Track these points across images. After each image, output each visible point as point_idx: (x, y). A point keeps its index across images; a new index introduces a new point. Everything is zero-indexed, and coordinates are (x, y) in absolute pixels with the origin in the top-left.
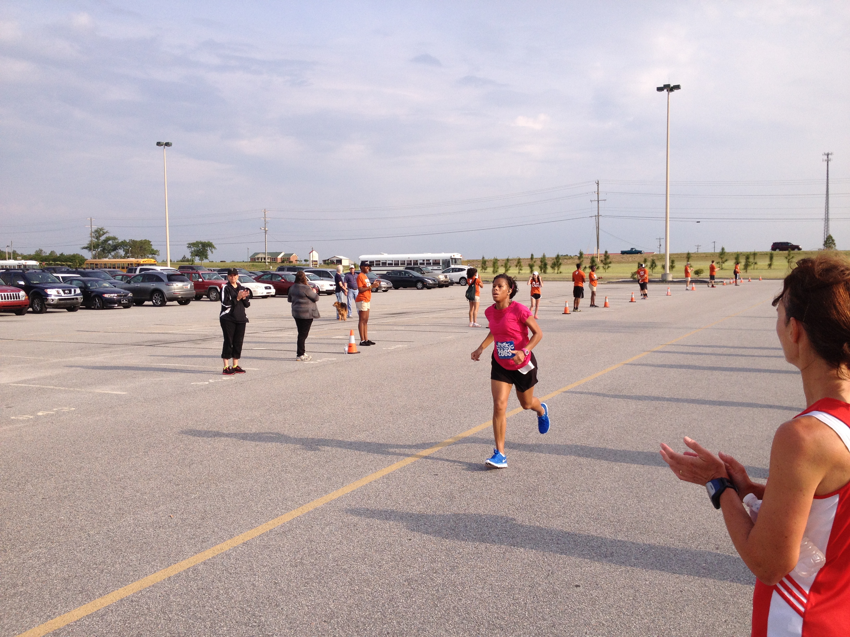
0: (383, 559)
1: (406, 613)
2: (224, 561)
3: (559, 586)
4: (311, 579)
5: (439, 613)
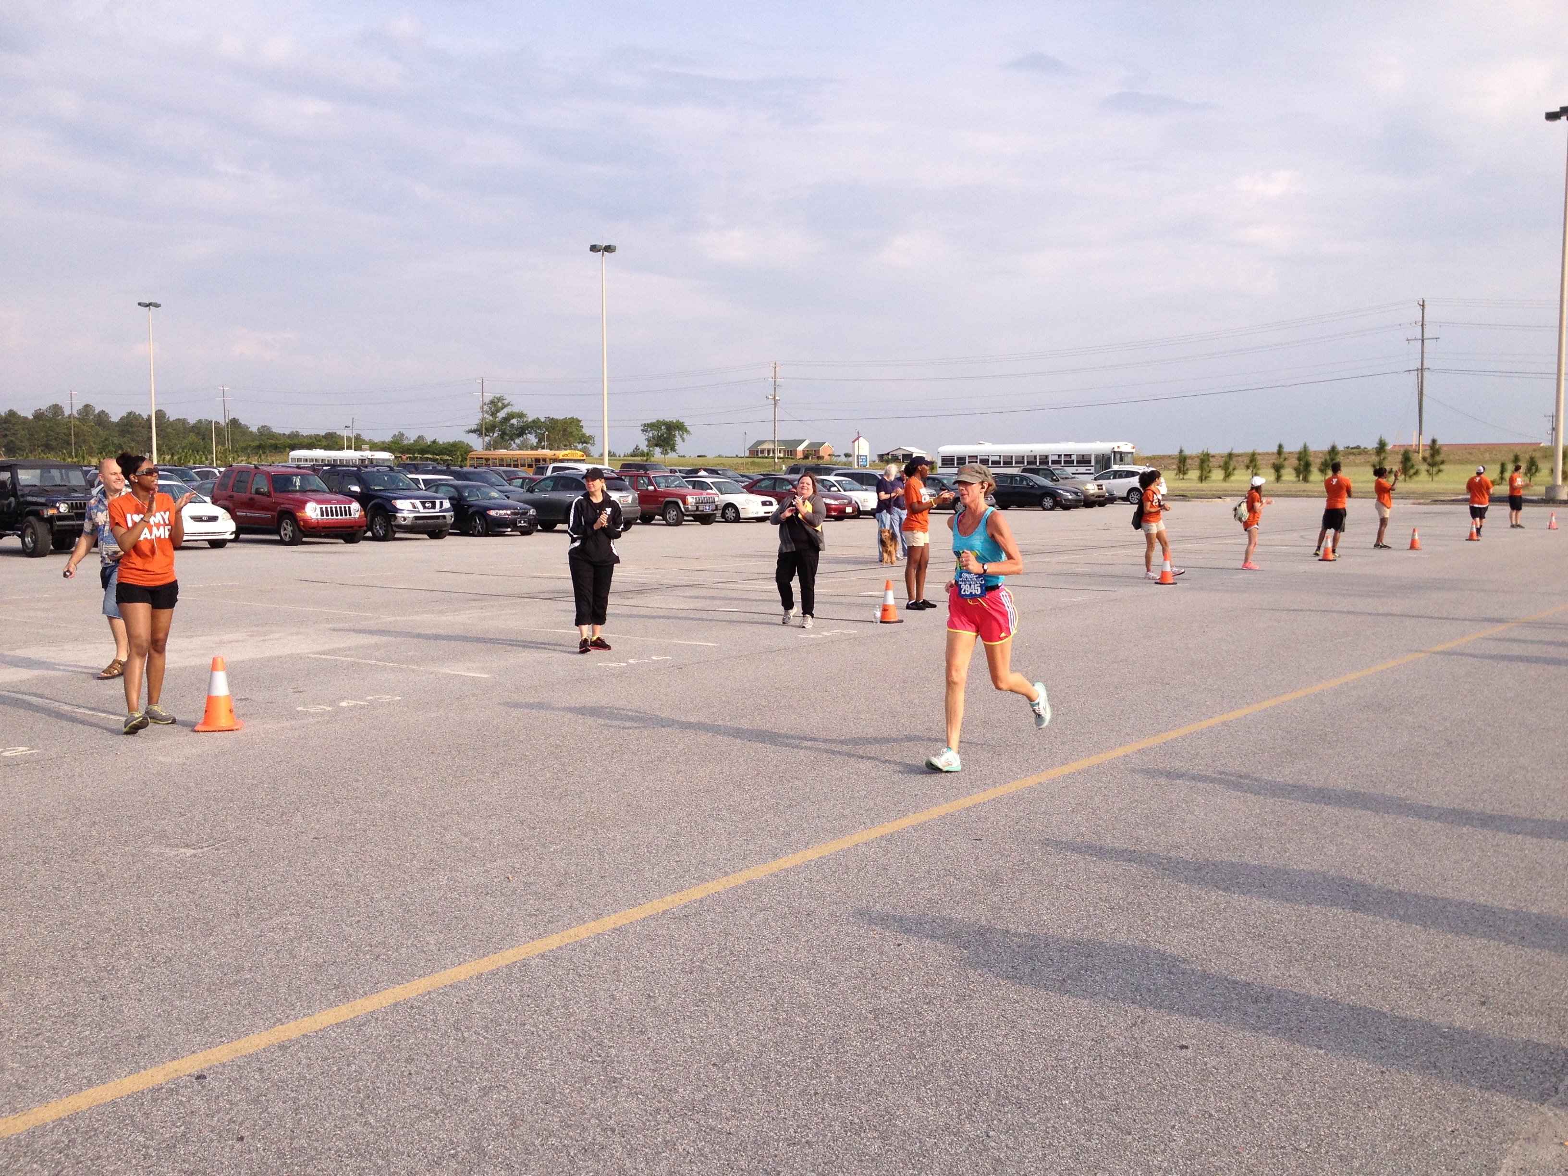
0: (841, 974)
1: (857, 1064)
2: (574, 955)
3: (1148, 1044)
4: (710, 995)
5: (915, 1070)
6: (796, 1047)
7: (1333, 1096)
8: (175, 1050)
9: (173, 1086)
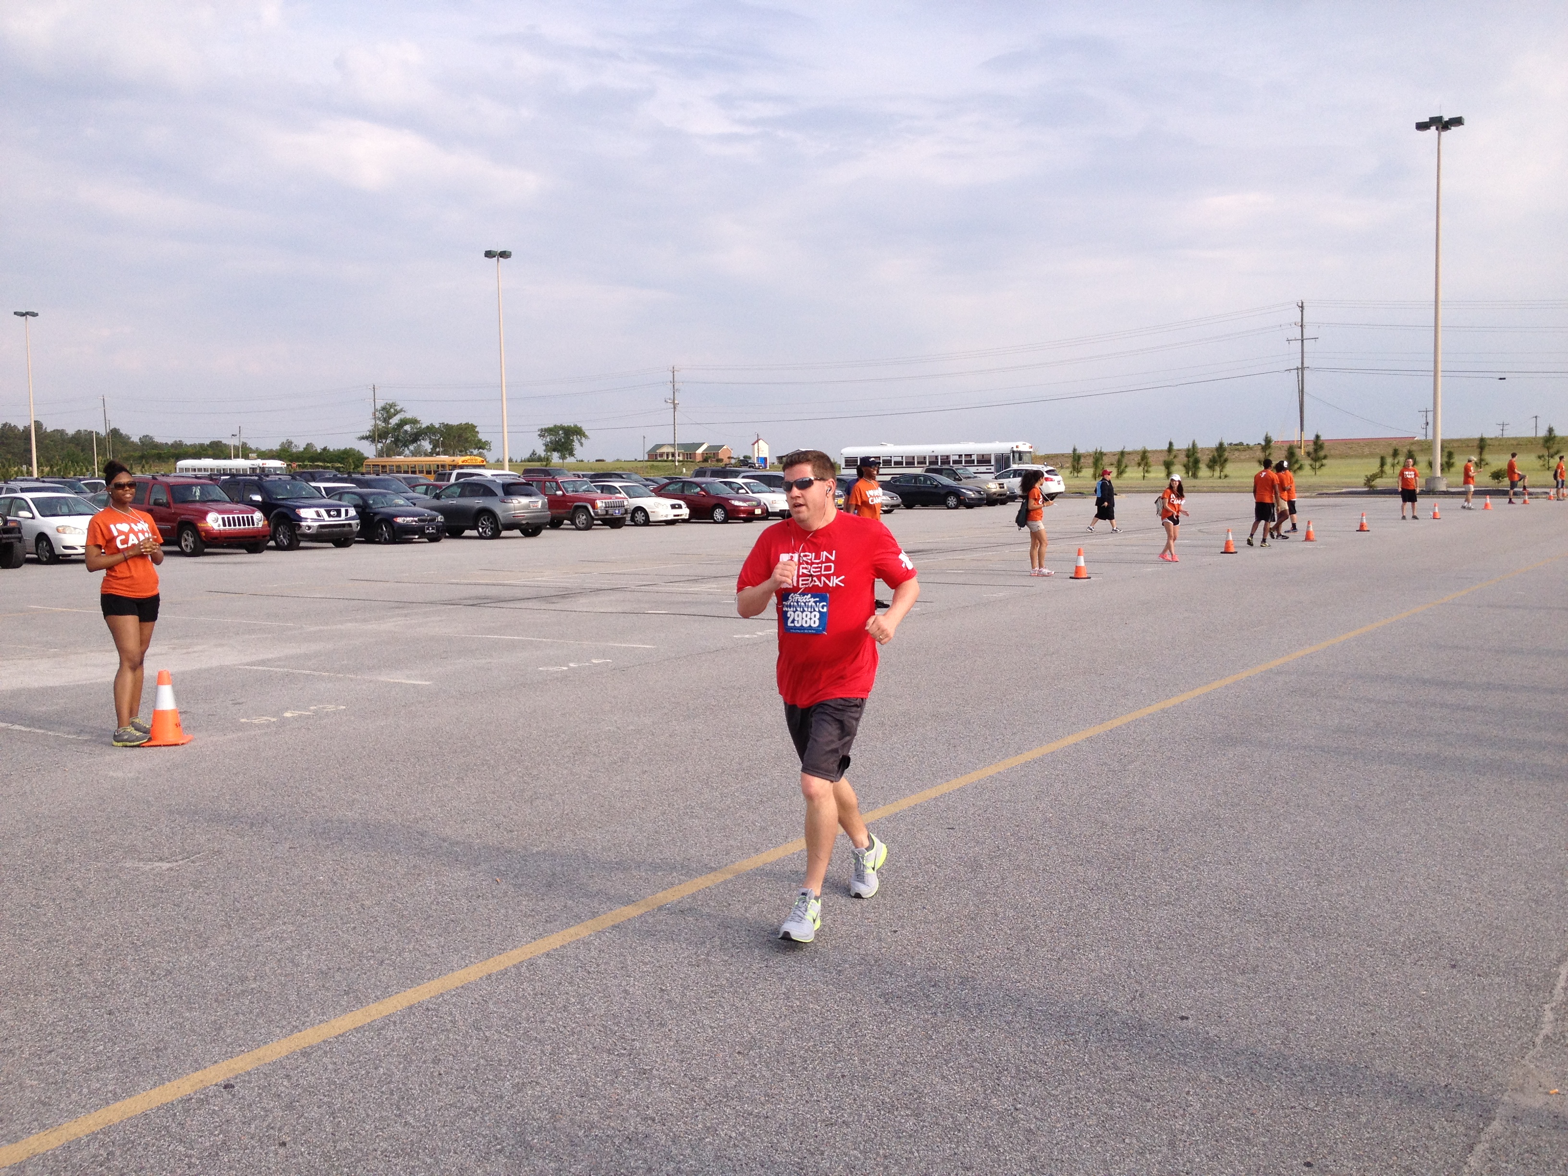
1: (877, 1046)
2: (580, 952)
3: (1150, 1015)
4: (721, 986)
5: (933, 1050)
6: (815, 1033)
7: (1331, 1058)
8: (196, 1061)
9: (202, 1096)
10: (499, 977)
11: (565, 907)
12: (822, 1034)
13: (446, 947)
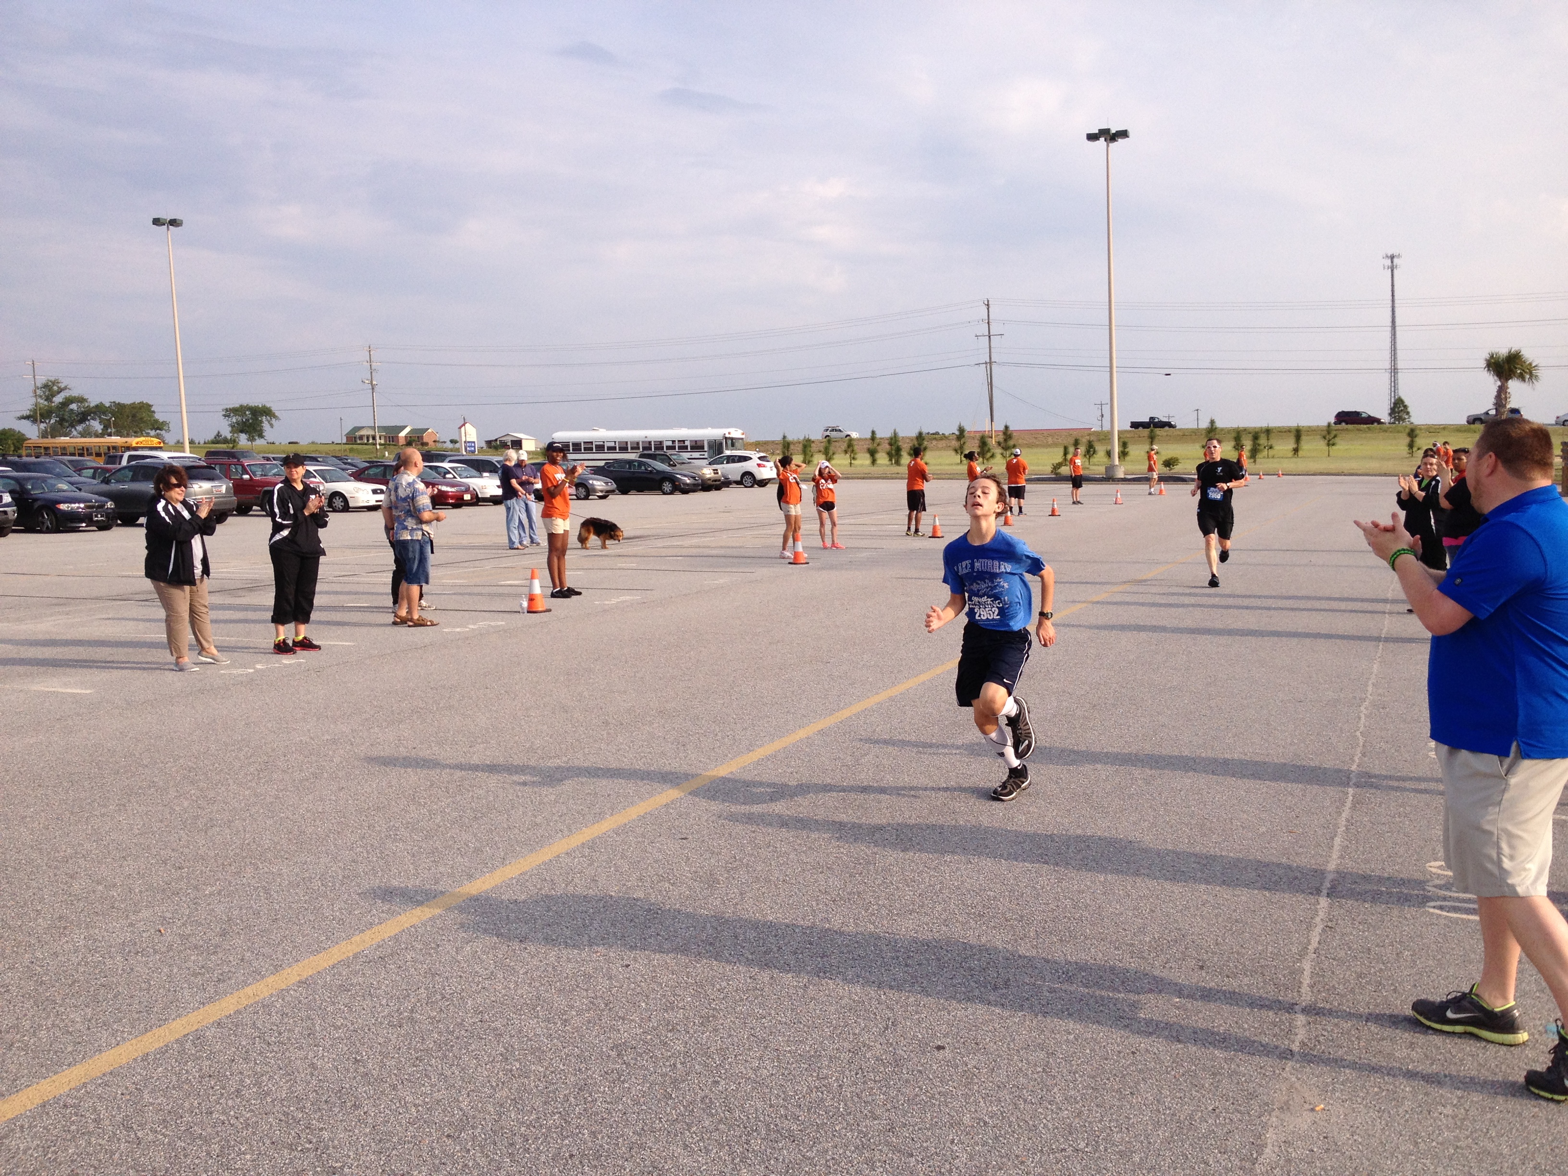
2: (258, 1018)
3: (905, 1049)
10: (158, 1056)
11: (242, 960)
12: (545, 1103)
13: (93, 1021)
